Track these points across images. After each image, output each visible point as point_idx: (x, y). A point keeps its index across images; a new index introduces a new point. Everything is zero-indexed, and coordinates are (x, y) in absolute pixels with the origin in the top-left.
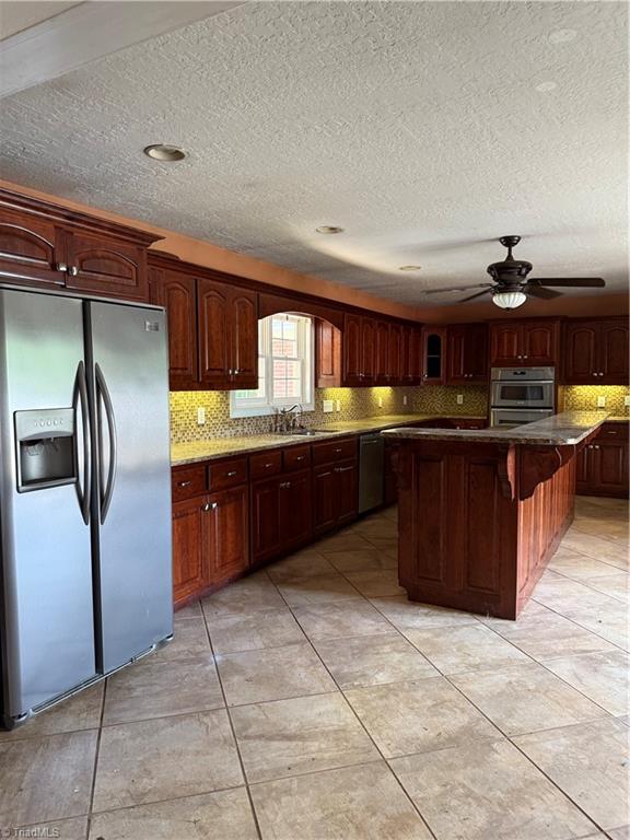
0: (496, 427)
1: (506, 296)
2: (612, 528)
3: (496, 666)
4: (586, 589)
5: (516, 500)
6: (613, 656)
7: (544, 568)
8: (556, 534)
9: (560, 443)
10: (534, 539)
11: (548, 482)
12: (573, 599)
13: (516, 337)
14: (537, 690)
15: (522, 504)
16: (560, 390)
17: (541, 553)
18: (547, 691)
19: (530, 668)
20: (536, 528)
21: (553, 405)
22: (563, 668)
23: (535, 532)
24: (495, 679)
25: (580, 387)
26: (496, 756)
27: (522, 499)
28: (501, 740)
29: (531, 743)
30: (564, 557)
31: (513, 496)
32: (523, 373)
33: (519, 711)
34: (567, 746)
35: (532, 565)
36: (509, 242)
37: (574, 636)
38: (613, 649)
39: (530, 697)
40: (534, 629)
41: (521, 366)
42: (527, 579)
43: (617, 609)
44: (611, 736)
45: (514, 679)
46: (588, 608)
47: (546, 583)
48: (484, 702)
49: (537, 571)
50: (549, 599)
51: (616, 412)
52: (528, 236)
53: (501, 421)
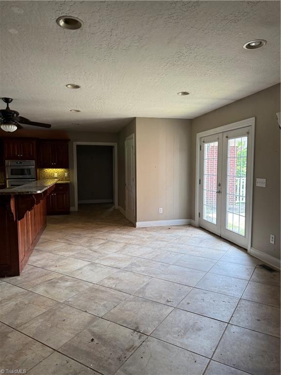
0: (9, 188)
1: (7, 126)
2: (61, 227)
3: (10, 299)
4: (51, 254)
5: (16, 220)
6: (61, 279)
7: (33, 250)
8: (38, 233)
9: (34, 193)
10: (27, 237)
11: (33, 211)
12: (45, 260)
13: (16, 146)
14: (29, 303)
15: (19, 222)
16: (38, 170)
17: (31, 243)
18: (34, 302)
19: (26, 295)
20: (28, 232)
21: (35, 177)
22: (41, 290)
23: (27, 234)
24: (10, 304)
25: (46, 169)
26: (10, 339)
27: (19, 220)
28: (12, 331)
29: (26, 327)
30: (42, 243)
31: (15, 219)
32: (21, 163)
33: (21, 315)
34: (42, 322)
35: (26, 249)
36: (7, 100)
37: (45, 275)
38: (61, 276)
39: (26, 307)
40: (28, 277)
41: (19, 159)
42: (24, 256)
43: (63, 259)
44: (60, 311)
45: (18, 302)
46: (52, 262)
47: (34, 256)
48: (4, 317)
49: (29, 252)
50: (35, 262)
51: (62, 180)
52: (16, 99)
53: (12, 185)
